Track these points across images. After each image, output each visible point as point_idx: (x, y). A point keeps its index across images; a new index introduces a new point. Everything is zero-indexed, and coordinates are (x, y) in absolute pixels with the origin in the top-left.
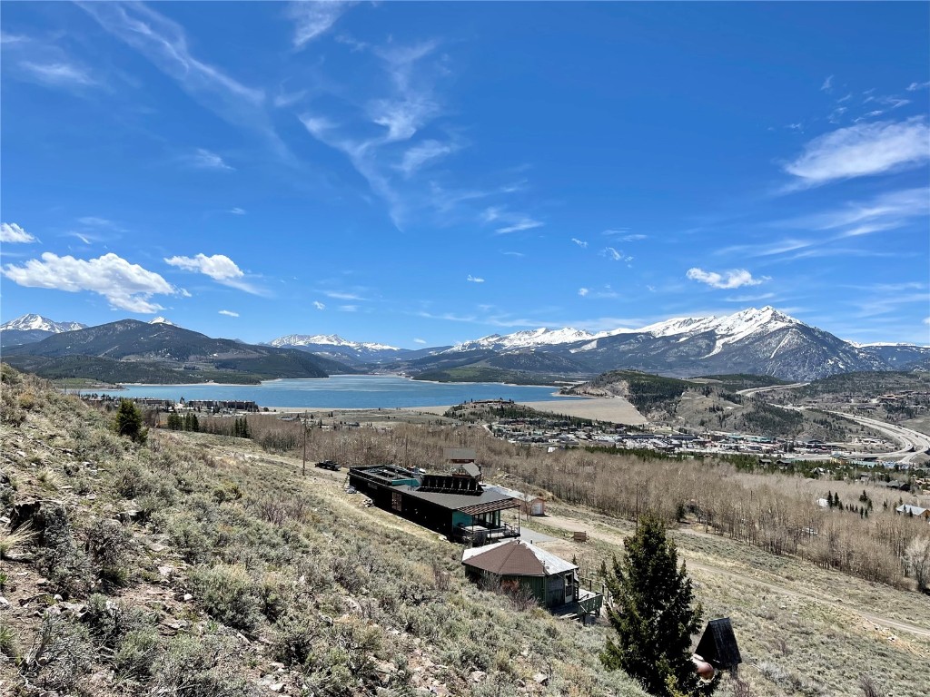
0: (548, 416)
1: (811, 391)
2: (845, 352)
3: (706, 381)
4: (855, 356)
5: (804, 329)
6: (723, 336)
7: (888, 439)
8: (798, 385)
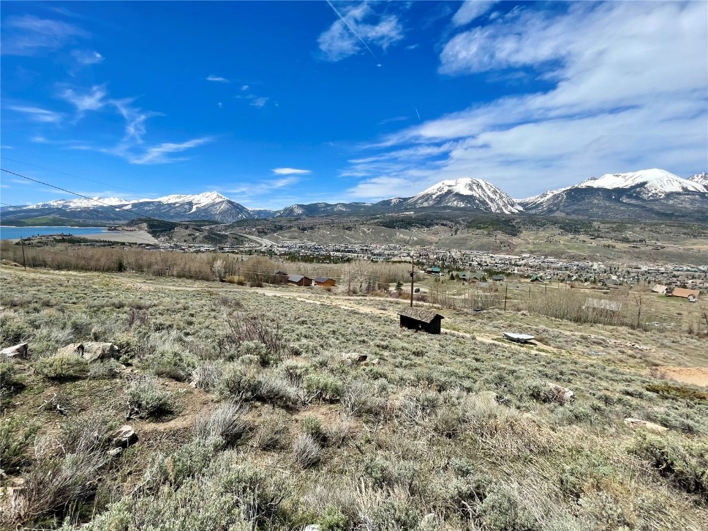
0: (97, 242)
1: (232, 226)
2: (245, 212)
3: (187, 223)
4: (249, 213)
5: (229, 202)
7: (258, 243)
8: (227, 224)
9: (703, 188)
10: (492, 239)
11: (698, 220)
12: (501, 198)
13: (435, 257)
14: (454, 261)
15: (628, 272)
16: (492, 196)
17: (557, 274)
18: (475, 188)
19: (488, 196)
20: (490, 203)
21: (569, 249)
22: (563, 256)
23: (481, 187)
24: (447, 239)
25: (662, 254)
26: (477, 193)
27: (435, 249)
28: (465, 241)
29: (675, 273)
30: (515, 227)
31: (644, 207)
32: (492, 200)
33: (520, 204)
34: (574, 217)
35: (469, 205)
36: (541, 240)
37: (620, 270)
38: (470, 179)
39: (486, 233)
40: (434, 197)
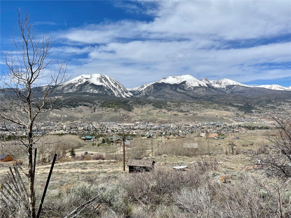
9: (206, 85)
10: (118, 114)
11: (206, 100)
12: (120, 87)
13: (82, 128)
14: (96, 130)
15: (186, 128)
16: (114, 86)
17: (155, 133)
18: (103, 81)
19: (112, 86)
20: (113, 91)
21: (159, 117)
22: (156, 122)
23: (107, 80)
24: (89, 115)
25: (197, 117)
26: (105, 84)
27: (81, 123)
28: (101, 116)
29: (203, 126)
30: (130, 106)
31: (186, 94)
32: (115, 89)
33: (131, 92)
34: (158, 99)
35: (101, 92)
36: (145, 113)
37: (182, 127)
38: (100, 75)
39: (113, 110)
40: (76, 85)
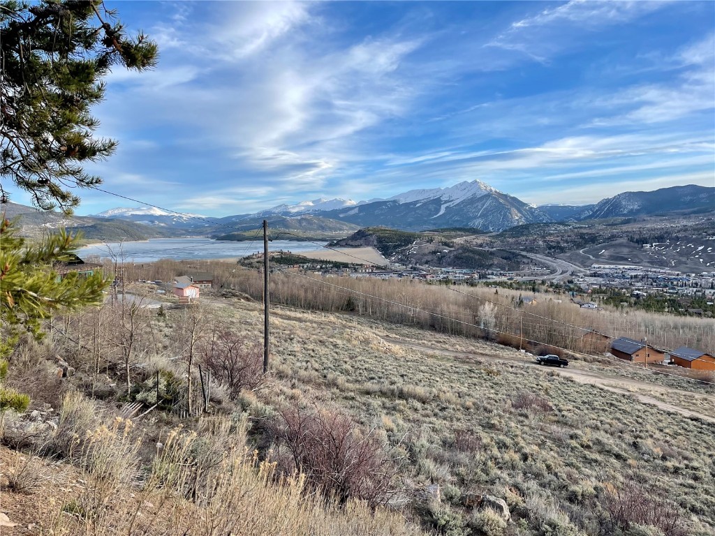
2: (526, 210)
4: (532, 213)
5: (500, 195)
6: (446, 202)
7: (548, 268)
8: (494, 234)
